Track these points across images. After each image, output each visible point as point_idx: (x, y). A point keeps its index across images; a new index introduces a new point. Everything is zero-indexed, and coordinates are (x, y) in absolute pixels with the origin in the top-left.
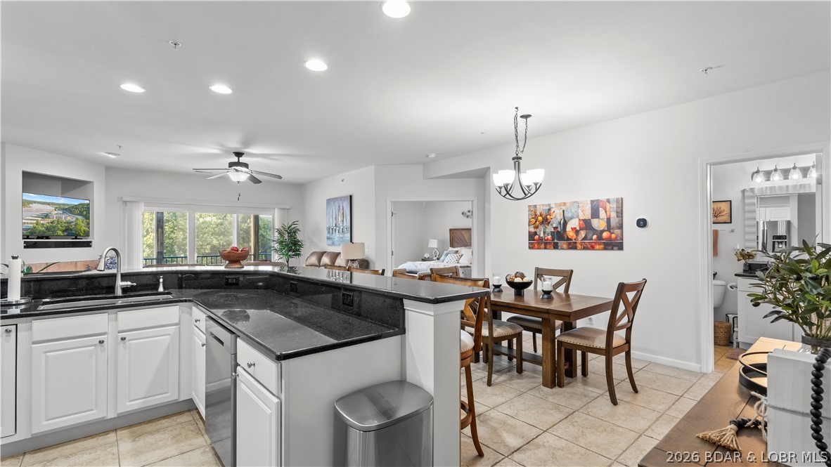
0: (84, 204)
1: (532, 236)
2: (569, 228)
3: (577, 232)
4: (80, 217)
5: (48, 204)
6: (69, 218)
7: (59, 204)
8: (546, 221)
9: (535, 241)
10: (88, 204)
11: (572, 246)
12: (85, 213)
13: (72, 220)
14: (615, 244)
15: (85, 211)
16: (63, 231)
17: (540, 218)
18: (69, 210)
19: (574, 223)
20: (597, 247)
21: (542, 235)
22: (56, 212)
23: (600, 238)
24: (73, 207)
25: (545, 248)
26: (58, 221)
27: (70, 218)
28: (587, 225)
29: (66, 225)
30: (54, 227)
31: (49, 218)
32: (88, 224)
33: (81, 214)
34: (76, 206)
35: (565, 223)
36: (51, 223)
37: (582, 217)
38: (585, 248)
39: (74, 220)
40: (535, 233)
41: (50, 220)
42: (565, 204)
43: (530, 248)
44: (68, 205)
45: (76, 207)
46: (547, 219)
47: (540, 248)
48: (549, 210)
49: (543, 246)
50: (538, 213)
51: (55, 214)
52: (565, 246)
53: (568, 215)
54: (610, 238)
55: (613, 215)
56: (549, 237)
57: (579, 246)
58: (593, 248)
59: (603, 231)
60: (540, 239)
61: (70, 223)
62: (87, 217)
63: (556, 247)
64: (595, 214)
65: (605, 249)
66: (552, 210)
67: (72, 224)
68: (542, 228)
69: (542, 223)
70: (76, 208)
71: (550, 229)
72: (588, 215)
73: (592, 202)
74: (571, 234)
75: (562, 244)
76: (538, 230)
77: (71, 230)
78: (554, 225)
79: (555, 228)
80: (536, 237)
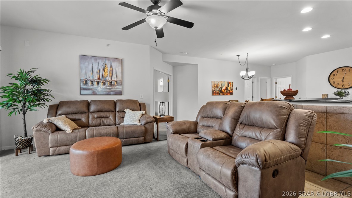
1: (213, 91)
2: (223, 89)
3: (225, 90)
8: (217, 87)
9: (214, 93)
11: (224, 94)
14: (232, 94)
17: (216, 85)
19: (224, 88)
20: (229, 94)
21: (216, 91)
23: (229, 92)
25: (217, 95)
28: (227, 88)
35: (222, 87)
37: (226, 86)
38: (226, 95)
40: (214, 90)
42: (222, 82)
43: (212, 95)
46: (217, 86)
47: (215, 95)
48: (218, 83)
49: (216, 94)
50: (215, 84)
52: (222, 94)
53: (223, 85)
54: (231, 92)
55: (232, 86)
56: (218, 91)
57: (225, 94)
58: (228, 95)
59: (230, 90)
60: (216, 92)
63: (220, 94)
64: (228, 86)
65: (230, 95)
66: (219, 83)
68: (216, 89)
69: (216, 87)
71: (218, 89)
72: (227, 86)
73: (228, 82)
74: (223, 91)
75: (221, 94)
76: (215, 89)
78: (219, 88)
79: (220, 89)
80: (215, 91)
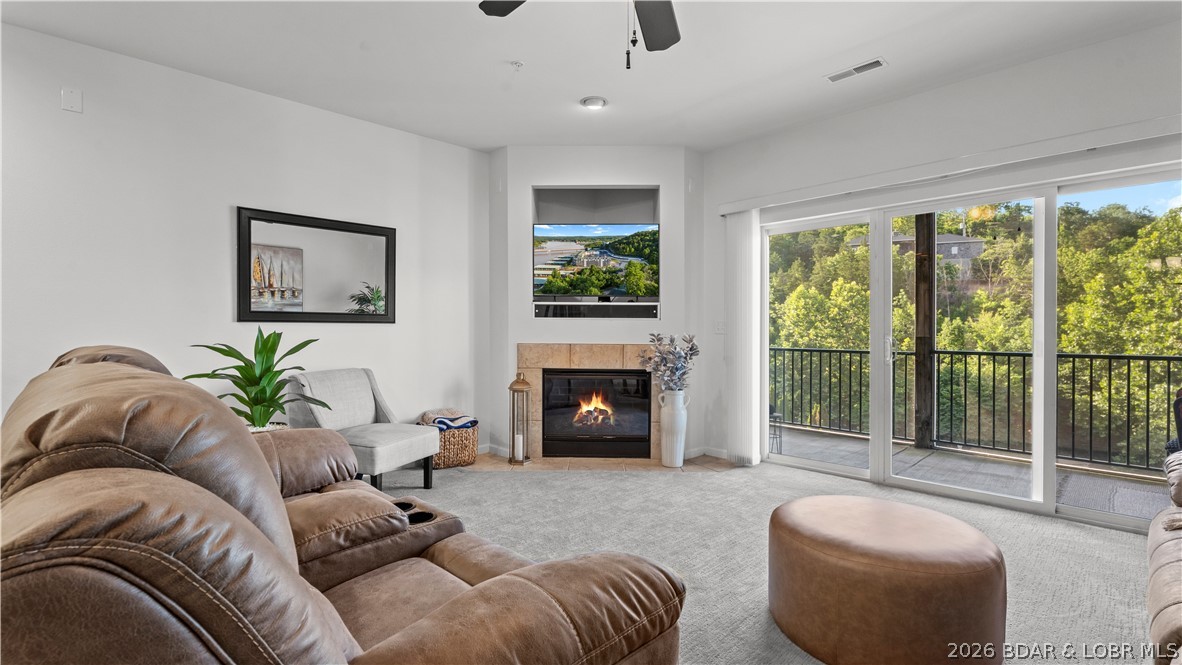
0: (646, 234)
4: (636, 261)
5: (573, 240)
6: (612, 263)
7: (593, 239)
10: (655, 234)
12: (647, 251)
13: (618, 267)
15: (647, 248)
16: (602, 288)
18: (614, 247)
22: (587, 253)
24: (620, 242)
26: (591, 270)
27: (614, 263)
29: (608, 276)
30: (584, 281)
31: (575, 265)
32: (656, 273)
33: (639, 253)
34: (627, 238)
36: (579, 273)
39: (623, 266)
41: (576, 269)
44: (610, 238)
45: (627, 241)
51: (585, 257)
61: (616, 272)
62: (653, 259)
67: (620, 274)
70: (628, 244)
77: (618, 286)
